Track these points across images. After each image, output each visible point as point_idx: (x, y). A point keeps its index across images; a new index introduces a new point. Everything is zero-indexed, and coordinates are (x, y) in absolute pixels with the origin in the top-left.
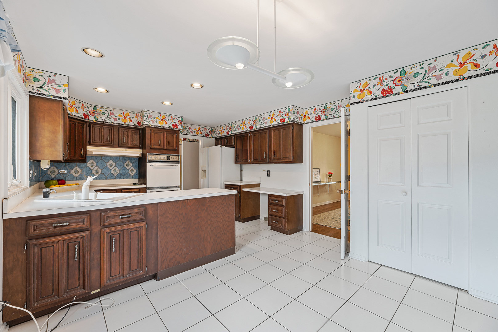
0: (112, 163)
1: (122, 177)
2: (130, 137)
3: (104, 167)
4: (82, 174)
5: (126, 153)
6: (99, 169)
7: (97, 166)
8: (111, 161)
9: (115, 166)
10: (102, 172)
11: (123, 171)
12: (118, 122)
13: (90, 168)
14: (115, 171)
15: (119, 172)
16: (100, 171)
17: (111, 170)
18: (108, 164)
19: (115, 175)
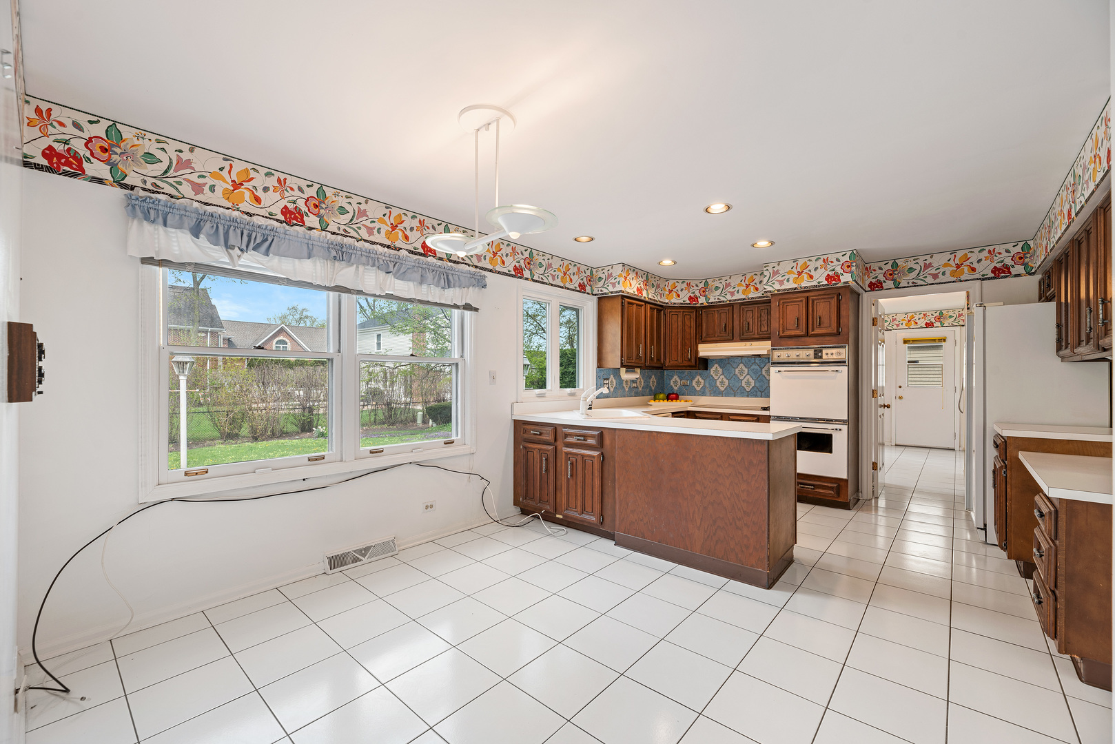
0: (744, 368)
1: (759, 393)
2: (756, 320)
3: (732, 375)
4: (704, 387)
5: (751, 349)
6: (725, 380)
7: (723, 374)
8: (741, 365)
9: (748, 374)
10: (729, 384)
11: (759, 382)
12: (737, 296)
13: (713, 378)
14: (748, 383)
15: (753, 385)
16: (727, 381)
17: (742, 380)
18: (737, 370)
19: (748, 390)
